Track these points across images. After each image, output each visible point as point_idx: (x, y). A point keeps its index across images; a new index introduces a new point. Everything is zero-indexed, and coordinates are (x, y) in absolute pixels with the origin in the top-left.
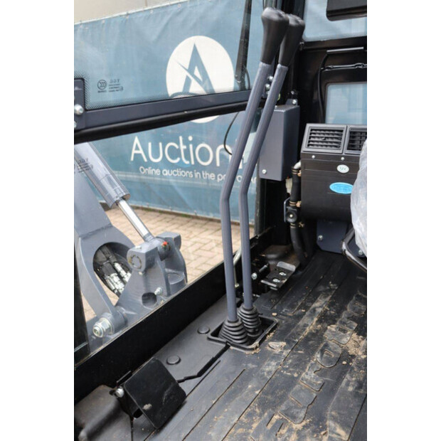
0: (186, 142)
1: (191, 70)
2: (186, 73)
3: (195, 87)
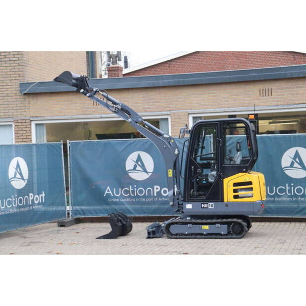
0: (133, 187)
1: (137, 162)
2: (135, 163)
3: (138, 168)
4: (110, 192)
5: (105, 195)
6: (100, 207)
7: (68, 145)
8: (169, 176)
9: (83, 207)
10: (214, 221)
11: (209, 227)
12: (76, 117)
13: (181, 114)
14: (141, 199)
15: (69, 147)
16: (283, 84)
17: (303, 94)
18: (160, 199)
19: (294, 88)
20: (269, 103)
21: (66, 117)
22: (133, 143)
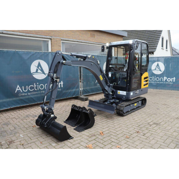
0: (36, 84)
1: (38, 67)
2: (37, 68)
3: (39, 71)
4: (20, 89)
5: (16, 92)
13: (57, 40)
14: (42, 92)
20: (94, 41)
22: (35, 54)
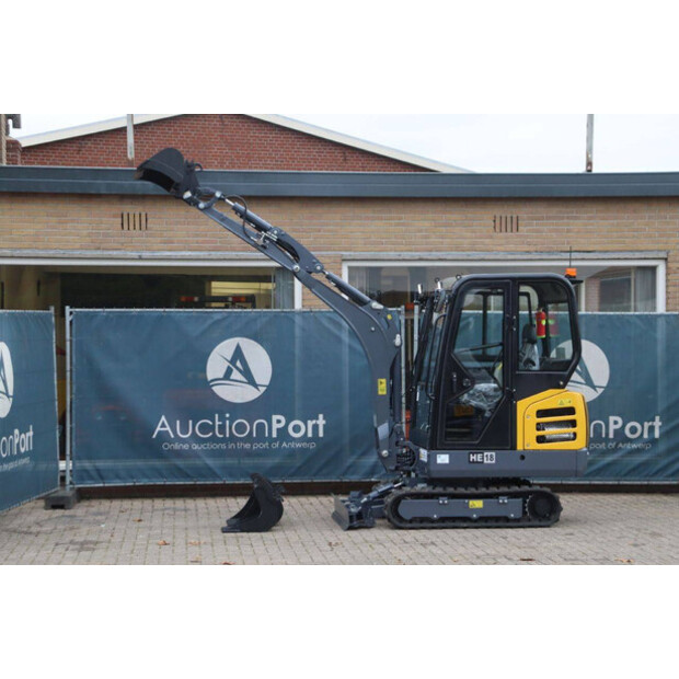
0: (222, 419)
1: (233, 361)
2: (228, 364)
3: (236, 375)
4: (168, 429)
5: (154, 436)
6: (140, 463)
7: (68, 318)
8: (380, 393)
9: (101, 464)
10: (493, 490)
11: (484, 504)
12: (77, 253)
13: (327, 261)
14: (240, 445)
15: (71, 322)
16: (541, 210)
17: (578, 232)
18: (284, 444)
19: (563, 218)
20: (512, 247)
21: (51, 253)
22: (224, 319)
